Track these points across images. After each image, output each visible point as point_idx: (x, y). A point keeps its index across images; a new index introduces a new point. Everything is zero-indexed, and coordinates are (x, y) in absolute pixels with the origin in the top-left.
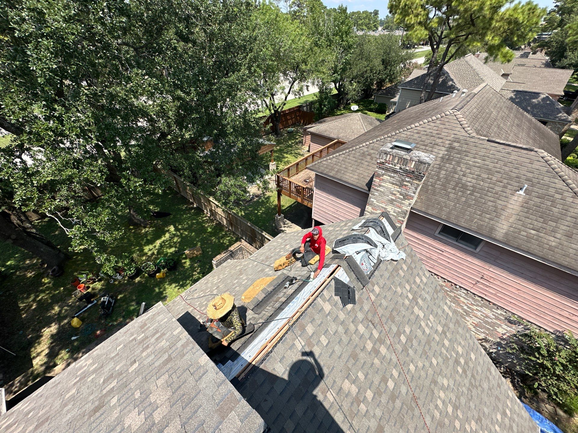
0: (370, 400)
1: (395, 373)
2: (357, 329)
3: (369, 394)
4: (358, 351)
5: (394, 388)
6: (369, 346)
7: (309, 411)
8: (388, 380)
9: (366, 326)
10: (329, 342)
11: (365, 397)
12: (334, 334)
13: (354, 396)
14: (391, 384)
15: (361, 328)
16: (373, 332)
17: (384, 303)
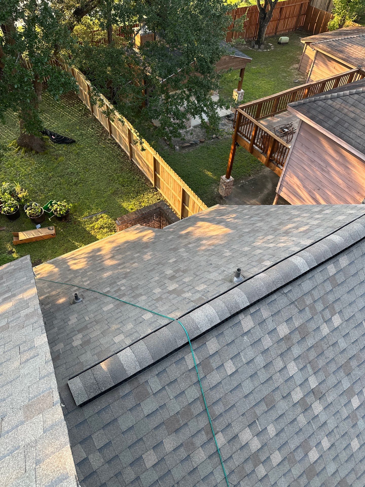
0: (275, 464)
1: (326, 444)
2: (285, 367)
3: (277, 458)
4: (277, 396)
5: (316, 461)
6: (297, 395)
7: (182, 449)
8: (311, 449)
9: (301, 366)
10: (237, 371)
11: (269, 458)
12: (248, 363)
13: (253, 452)
14: (313, 455)
15: (293, 369)
16: (309, 379)
17: (343, 344)
